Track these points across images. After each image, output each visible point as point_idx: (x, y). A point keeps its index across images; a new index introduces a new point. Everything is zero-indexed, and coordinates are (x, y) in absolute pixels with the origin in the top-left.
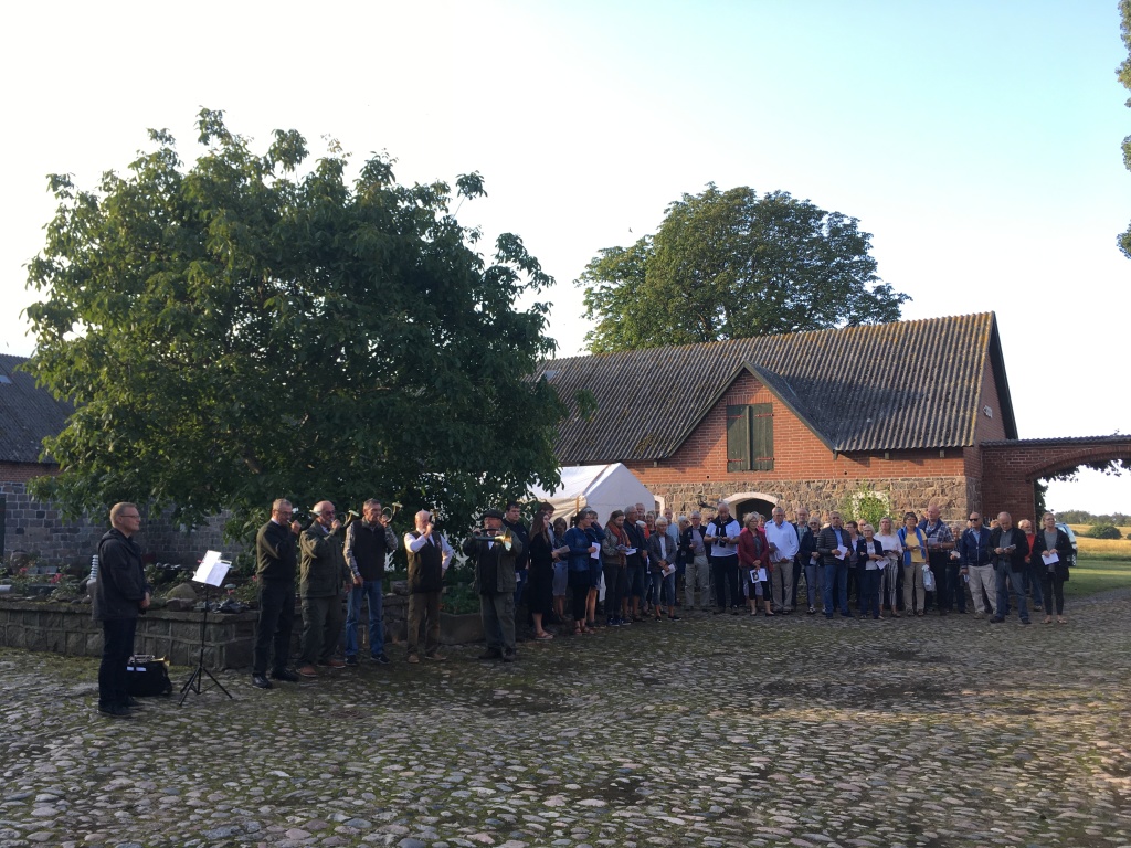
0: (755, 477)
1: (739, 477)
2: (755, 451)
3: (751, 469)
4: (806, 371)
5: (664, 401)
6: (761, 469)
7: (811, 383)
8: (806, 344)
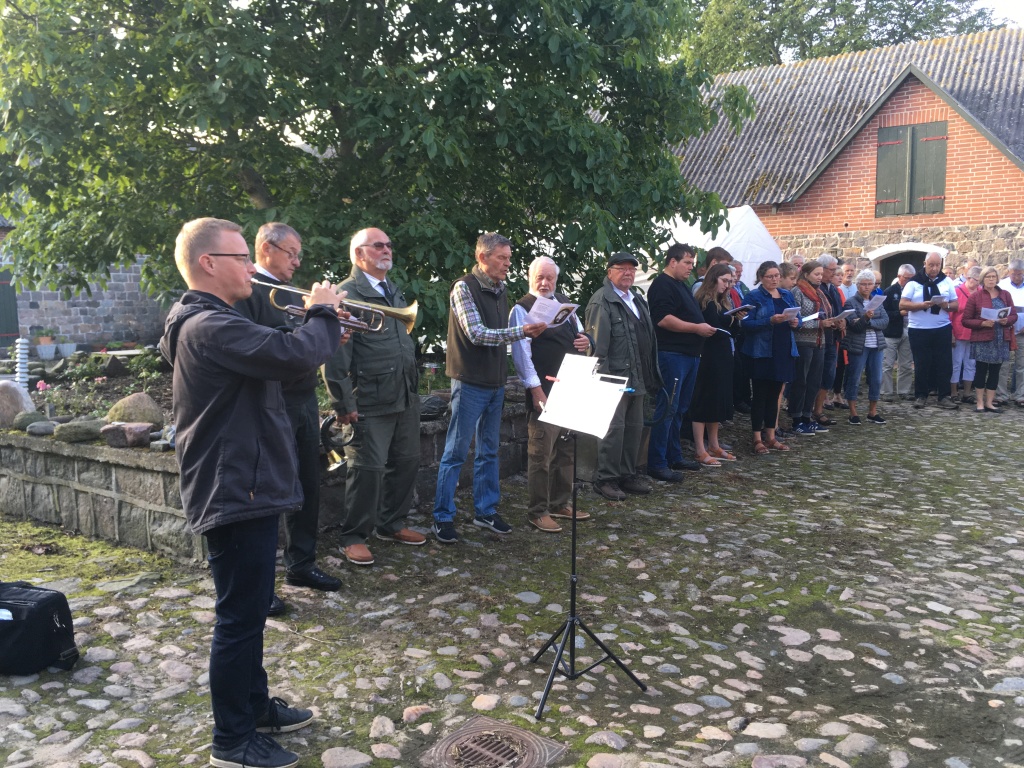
0: (916, 224)
1: (890, 223)
2: (917, 186)
3: (911, 212)
4: (977, 83)
5: (777, 130)
6: (924, 212)
7: (989, 97)
8: (970, 48)
